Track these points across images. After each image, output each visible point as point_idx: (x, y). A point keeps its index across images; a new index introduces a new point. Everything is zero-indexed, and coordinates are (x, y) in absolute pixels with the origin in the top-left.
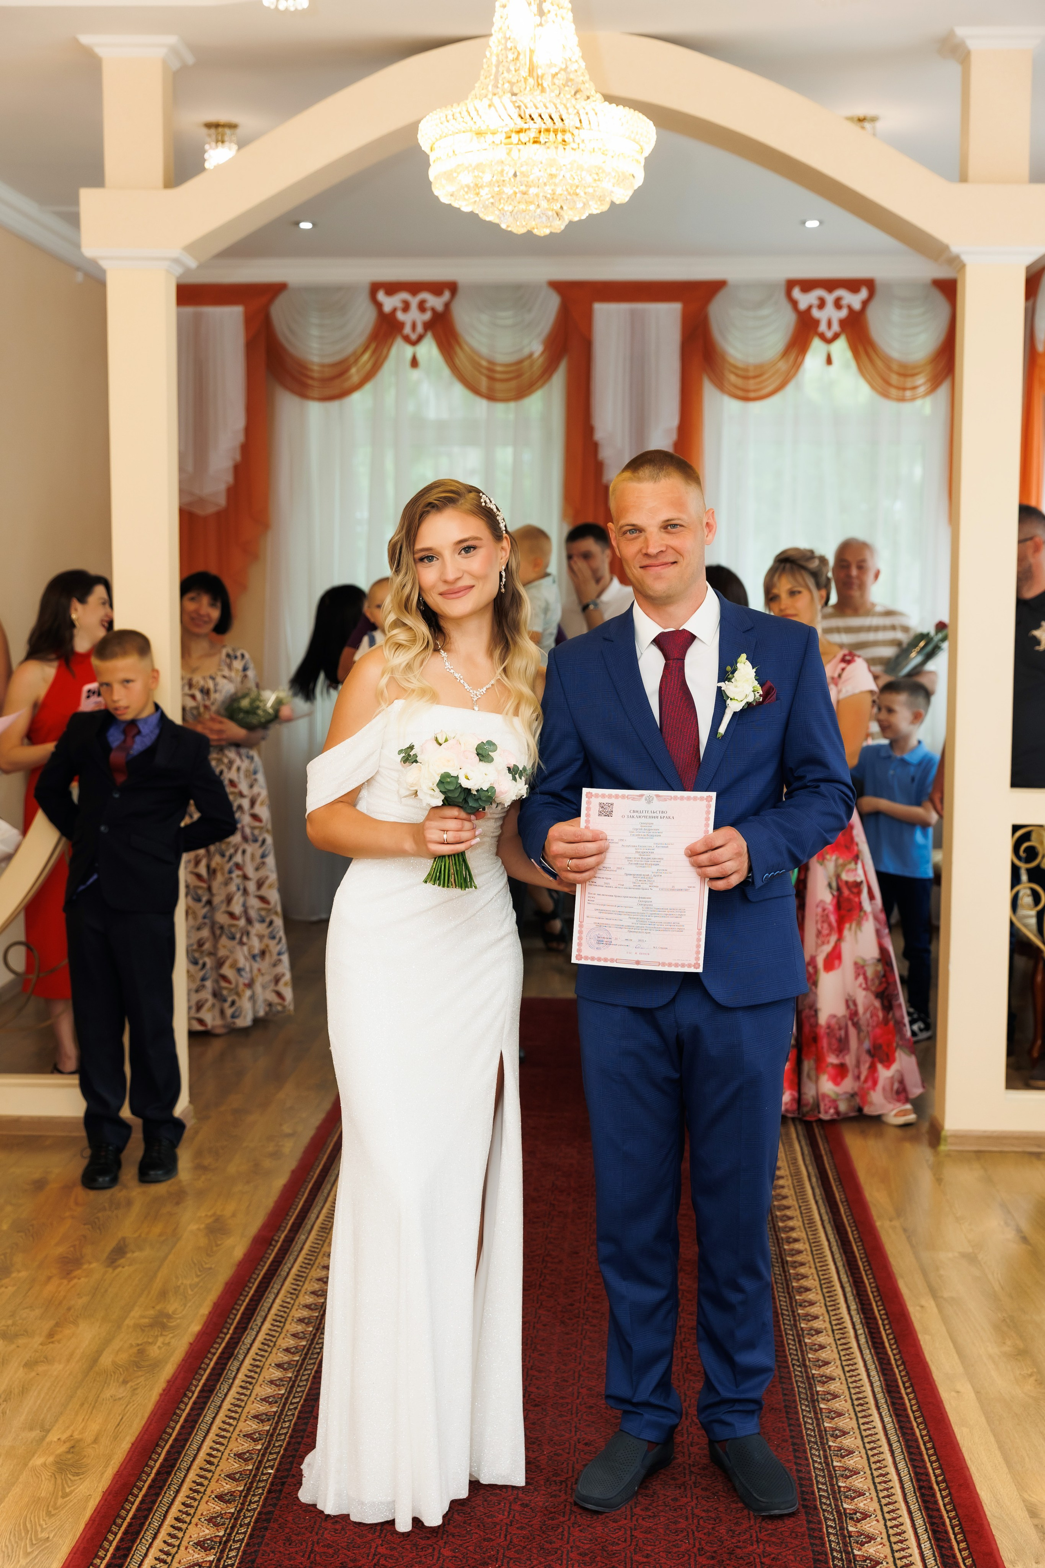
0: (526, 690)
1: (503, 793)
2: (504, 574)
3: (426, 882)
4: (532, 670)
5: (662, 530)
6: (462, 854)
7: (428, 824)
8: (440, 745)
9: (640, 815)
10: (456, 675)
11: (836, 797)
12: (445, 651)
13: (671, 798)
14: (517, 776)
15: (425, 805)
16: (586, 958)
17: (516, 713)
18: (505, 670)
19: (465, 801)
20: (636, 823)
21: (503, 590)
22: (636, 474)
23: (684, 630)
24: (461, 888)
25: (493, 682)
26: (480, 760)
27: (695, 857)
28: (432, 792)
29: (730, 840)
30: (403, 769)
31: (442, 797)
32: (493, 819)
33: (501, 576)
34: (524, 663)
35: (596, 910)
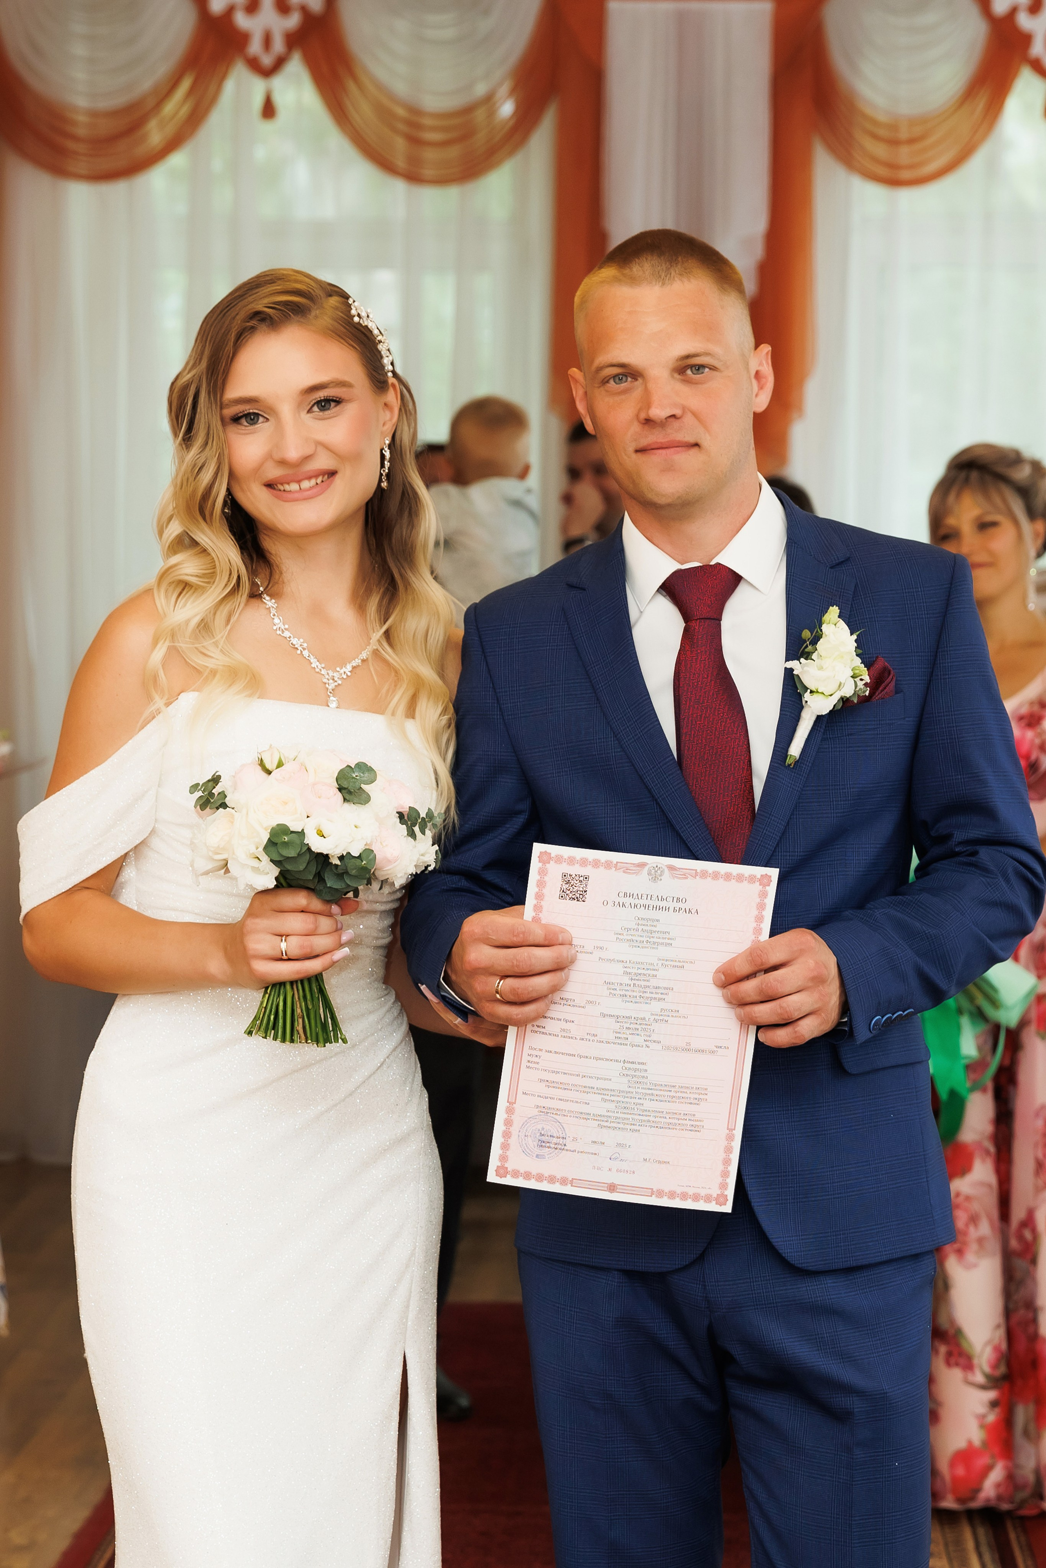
0: (428, 673)
1: (389, 861)
2: (387, 454)
3: (250, 1033)
4: (437, 636)
5: (676, 375)
6: (317, 978)
7: (251, 923)
8: (269, 772)
9: (637, 901)
10: (295, 641)
11: (1010, 871)
12: (272, 596)
13: (696, 874)
14: (417, 829)
15: (242, 887)
16: (516, 1174)
17: (411, 712)
18: (387, 634)
19: (320, 877)
20: (627, 917)
21: (384, 485)
22: (627, 271)
23: (718, 564)
24: (318, 1042)
25: (364, 655)
26: (345, 800)
27: (733, 987)
28: (255, 863)
29: (802, 952)
30: (201, 821)
31: (275, 871)
32: (374, 912)
33: (383, 457)
34: (423, 624)
35: (541, 1081)
